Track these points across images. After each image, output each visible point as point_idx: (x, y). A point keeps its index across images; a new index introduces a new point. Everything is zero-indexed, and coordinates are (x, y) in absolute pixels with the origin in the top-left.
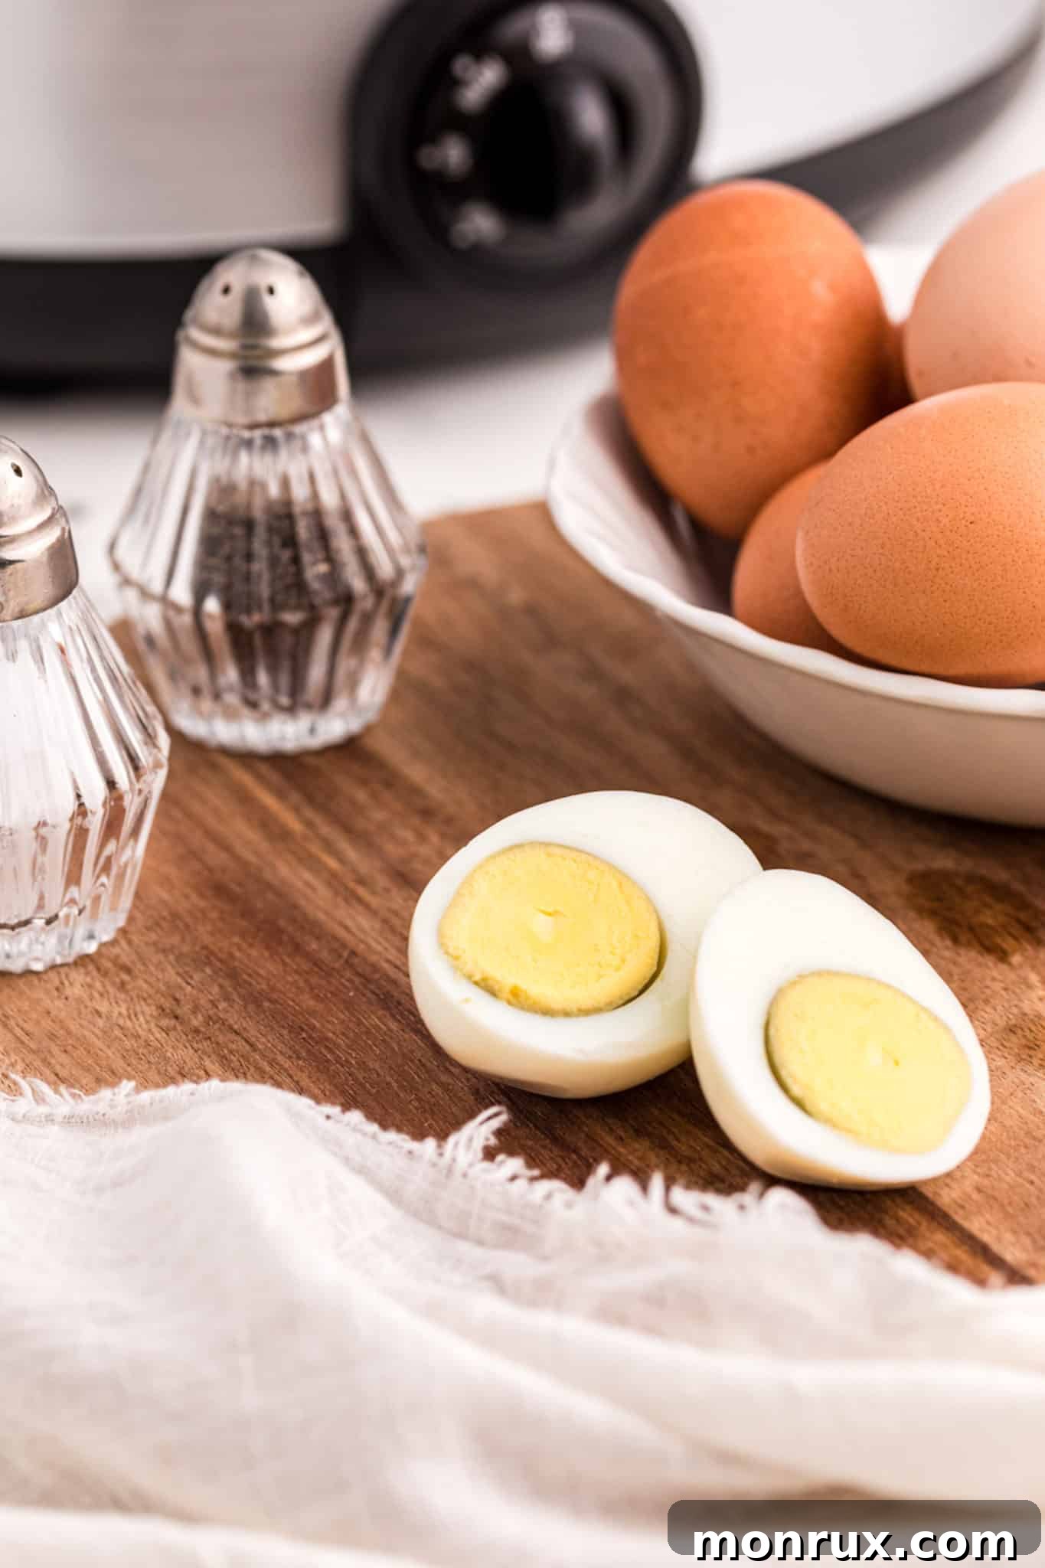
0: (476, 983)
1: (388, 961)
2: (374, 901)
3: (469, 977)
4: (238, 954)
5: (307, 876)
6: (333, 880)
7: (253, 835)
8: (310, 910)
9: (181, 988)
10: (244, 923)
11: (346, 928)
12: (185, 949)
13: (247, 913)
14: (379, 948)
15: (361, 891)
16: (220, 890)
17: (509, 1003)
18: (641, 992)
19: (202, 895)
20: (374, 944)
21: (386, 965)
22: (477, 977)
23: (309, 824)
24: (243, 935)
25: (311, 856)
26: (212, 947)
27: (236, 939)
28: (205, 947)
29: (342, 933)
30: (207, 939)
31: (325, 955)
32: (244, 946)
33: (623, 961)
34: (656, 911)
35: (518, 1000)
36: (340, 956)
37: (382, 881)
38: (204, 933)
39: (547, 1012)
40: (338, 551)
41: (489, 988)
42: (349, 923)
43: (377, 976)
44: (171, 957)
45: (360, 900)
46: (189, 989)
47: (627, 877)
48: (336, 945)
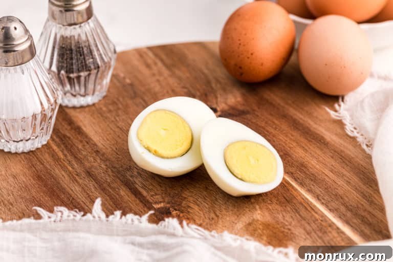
0: (146, 148)
1: (83, 202)
2: (81, 181)
3: (144, 146)
4: (42, 199)
5: (63, 173)
6: (70, 174)
7: (50, 159)
8: (63, 184)
9: (26, 210)
10: (45, 189)
11: (72, 190)
12: (28, 197)
13: (46, 185)
14: (80, 197)
15: (77, 178)
16: (39, 178)
17: (154, 154)
18: (186, 153)
19: (34, 179)
20: (79, 196)
21: (82, 203)
22: (146, 146)
23: (65, 156)
24: (44, 192)
25: (65, 166)
26: (35, 197)
27: (42, 194)
28: (33, 197)
29: (71, 192)
30: (34, 194)
31: (65, 199)
32: (44, 197)
33: (183, 144)
34: (191, 130)
35: (156, 154)
36: (70, 200)
37: (83, 175)
38: (33, 191)
39: (163, 157)
40: (95, 55)
41: (149, 150)
42: (73, 189)
43: (79, 206)
44: (24, 200)
45: (76, 181)
46: (27, 211)
47: (185, 121)
48: (68, 196)
